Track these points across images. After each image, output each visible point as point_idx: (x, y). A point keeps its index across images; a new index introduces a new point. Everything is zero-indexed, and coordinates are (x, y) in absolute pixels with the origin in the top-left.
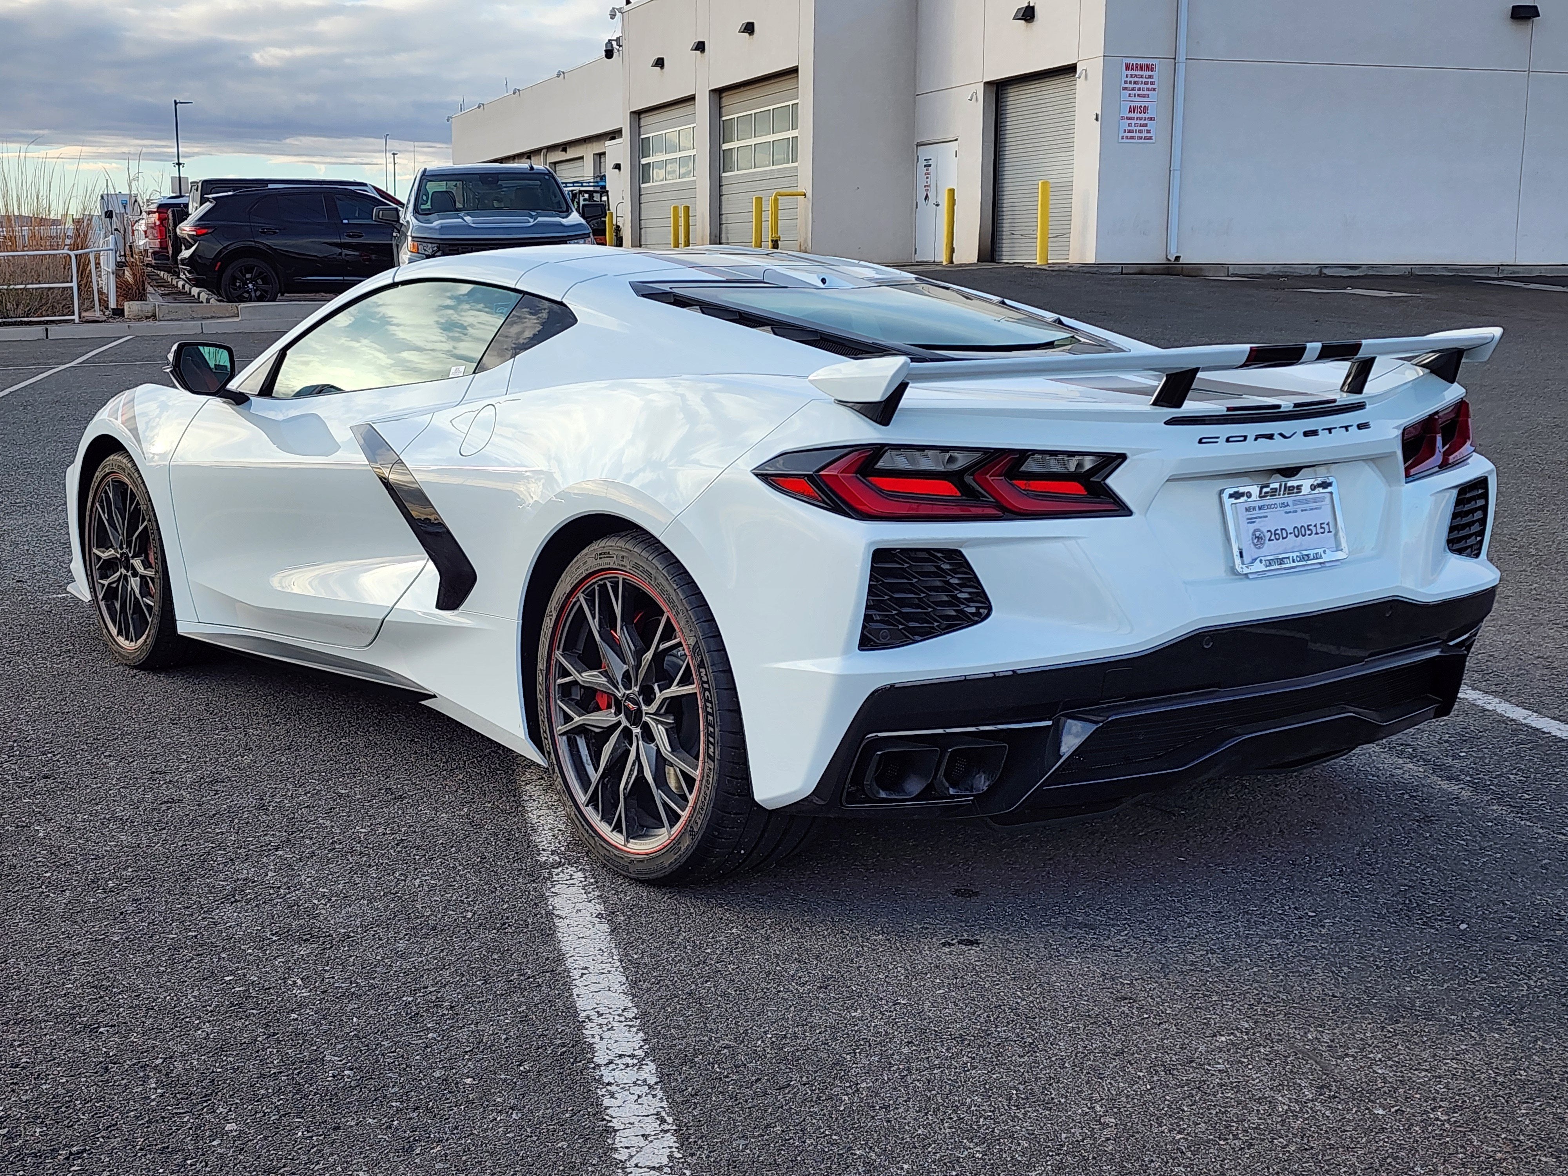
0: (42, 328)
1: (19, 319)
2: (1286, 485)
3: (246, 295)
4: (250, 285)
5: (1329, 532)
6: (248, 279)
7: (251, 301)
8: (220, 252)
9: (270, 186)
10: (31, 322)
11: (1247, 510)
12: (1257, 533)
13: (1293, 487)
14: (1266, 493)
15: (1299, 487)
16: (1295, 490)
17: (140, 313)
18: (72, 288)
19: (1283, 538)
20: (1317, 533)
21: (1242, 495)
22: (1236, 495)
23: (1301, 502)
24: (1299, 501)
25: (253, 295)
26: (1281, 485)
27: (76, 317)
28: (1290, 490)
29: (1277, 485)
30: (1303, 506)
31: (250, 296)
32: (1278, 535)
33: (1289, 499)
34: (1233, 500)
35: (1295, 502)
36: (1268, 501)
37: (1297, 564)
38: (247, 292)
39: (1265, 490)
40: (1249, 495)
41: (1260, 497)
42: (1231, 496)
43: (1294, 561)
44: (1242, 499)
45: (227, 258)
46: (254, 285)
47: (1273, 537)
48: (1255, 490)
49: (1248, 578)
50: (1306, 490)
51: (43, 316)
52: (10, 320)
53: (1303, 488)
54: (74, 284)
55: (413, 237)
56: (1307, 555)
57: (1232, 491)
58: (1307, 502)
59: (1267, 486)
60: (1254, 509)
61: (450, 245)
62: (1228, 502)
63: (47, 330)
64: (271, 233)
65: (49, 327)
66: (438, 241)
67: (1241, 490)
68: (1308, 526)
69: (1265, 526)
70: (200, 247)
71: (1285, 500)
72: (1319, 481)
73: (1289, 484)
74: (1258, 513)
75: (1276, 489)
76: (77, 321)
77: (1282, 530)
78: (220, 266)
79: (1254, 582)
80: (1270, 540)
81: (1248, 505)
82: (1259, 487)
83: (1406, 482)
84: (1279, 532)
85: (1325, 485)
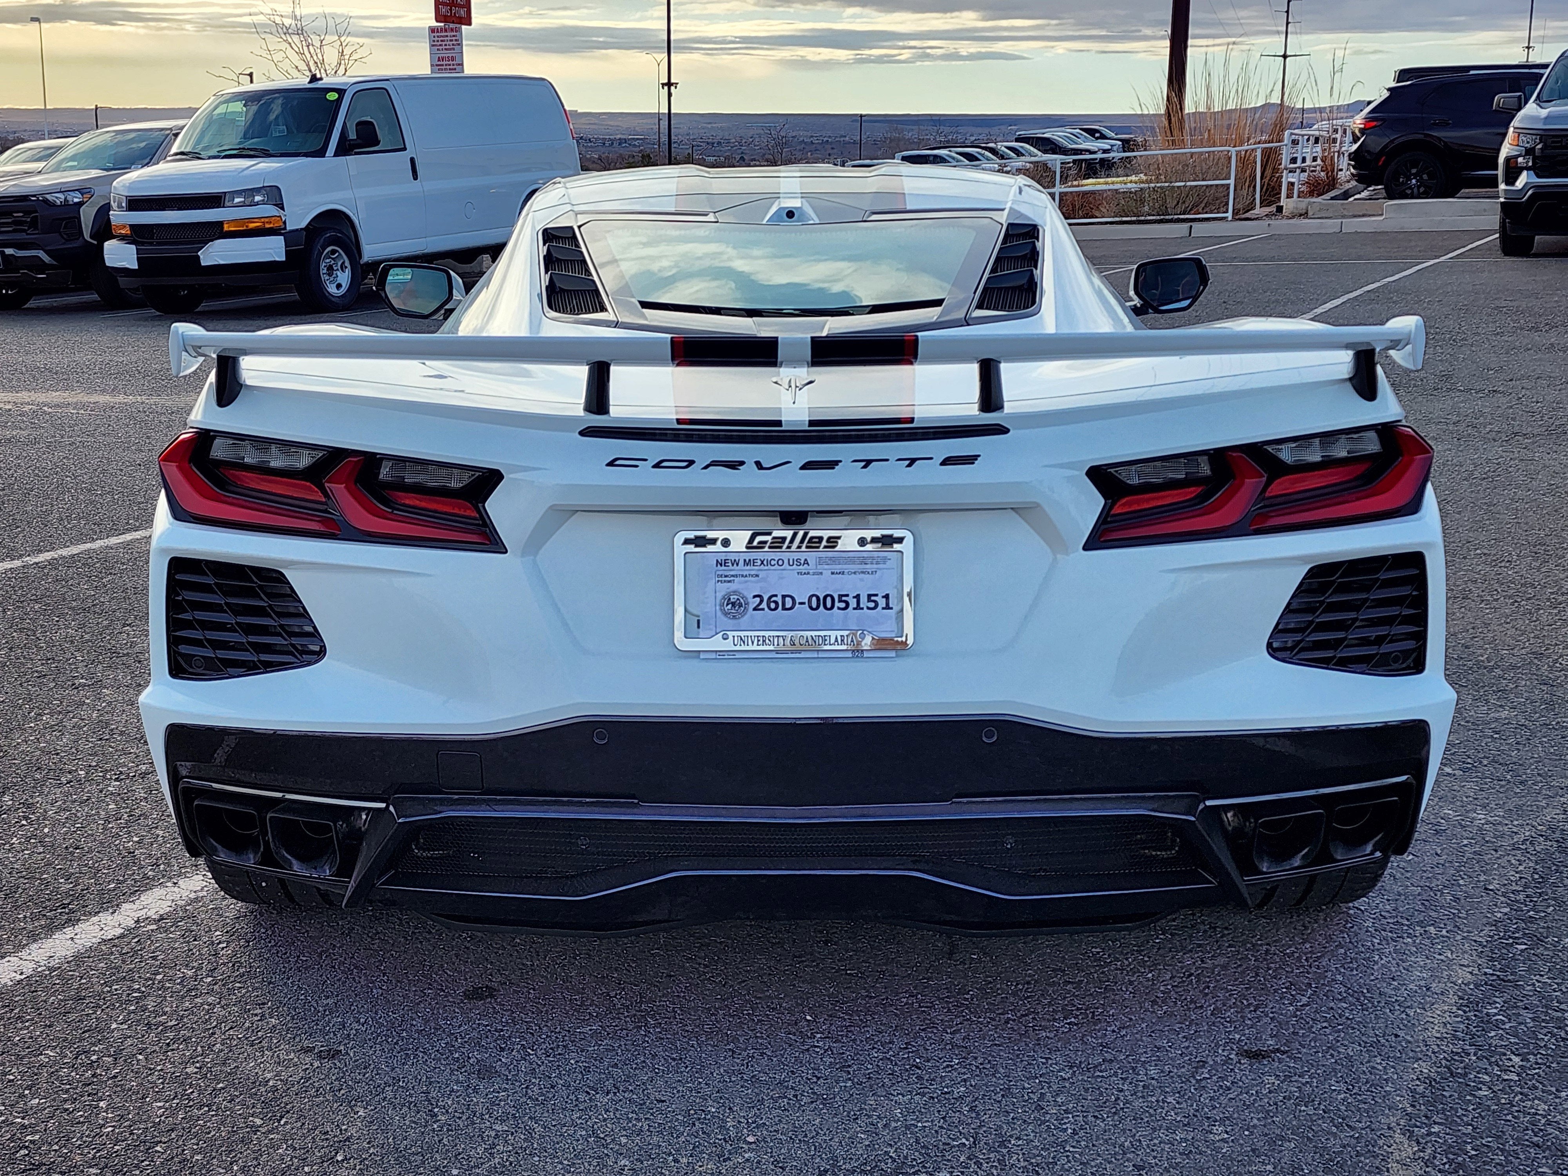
0: (1186, 225)
1: (1176, 217)
3: (1409, 192)
4: (1414, 181)
5: (888, 607)
6: (1413, 174)
7: (1413, 197)
8: (1386, 146)
9: (1472, 72)
10: (1187, 219)
11: (718, 563)
12: (733, 598)
13: (821, 539)
17: (1295, 211)
18: (1228, 186)
19: (784, 609)
20: (858, 607)
21: (713, 541)
22: (701, 542)
23: (835, 561)
24: (831, 558)
25: (1415, 190)
27: (1229, 215)
30: (837, 567)
31: (1413, 192)
32: (775, 603)
33: (809, 556)
34: (691, 548)
35: (820, 561)
36: (766, 554)
37: (797, 647)
38: (1410, 188)
40: (726, 543)
41: (747, 547)
42: (687, 542)
43: (792, 643)
44: (713, 548)
45: (1391, 152)
46: (1417, 181)
47: (764, 605)
48: (739, 537)
49: (699, 657)
50: (847, 545)
51: (1199, 213)
52: (1167, 217)
53: (839, 541)
54: (1231, 182)
55: (1515, 128)
56: (824, 638)
57: (691, 535)
58: (851, 561)
60: (736, 563)
61: (1554, 136)
62: (680, 550)
63: (1191, 227)
64: (1444, 125)
65: (1194, 225)
66: (1539, 132)
67: (710, 535)
68: (840, 596)
69: (751, 588)
70: (1367, 140)
71: (802, 557)
72: (877, 533)
73: (814, 534)
74: (743, 570)
76: (1230, 218)
77: (784, 597)
78: (1384, 161)
79: (704, 664)
80: (756, 609)
81: (723, 557)
82: (749, 534)
83: (1086, 548)
84: (779, 599)
85: (887, 541)
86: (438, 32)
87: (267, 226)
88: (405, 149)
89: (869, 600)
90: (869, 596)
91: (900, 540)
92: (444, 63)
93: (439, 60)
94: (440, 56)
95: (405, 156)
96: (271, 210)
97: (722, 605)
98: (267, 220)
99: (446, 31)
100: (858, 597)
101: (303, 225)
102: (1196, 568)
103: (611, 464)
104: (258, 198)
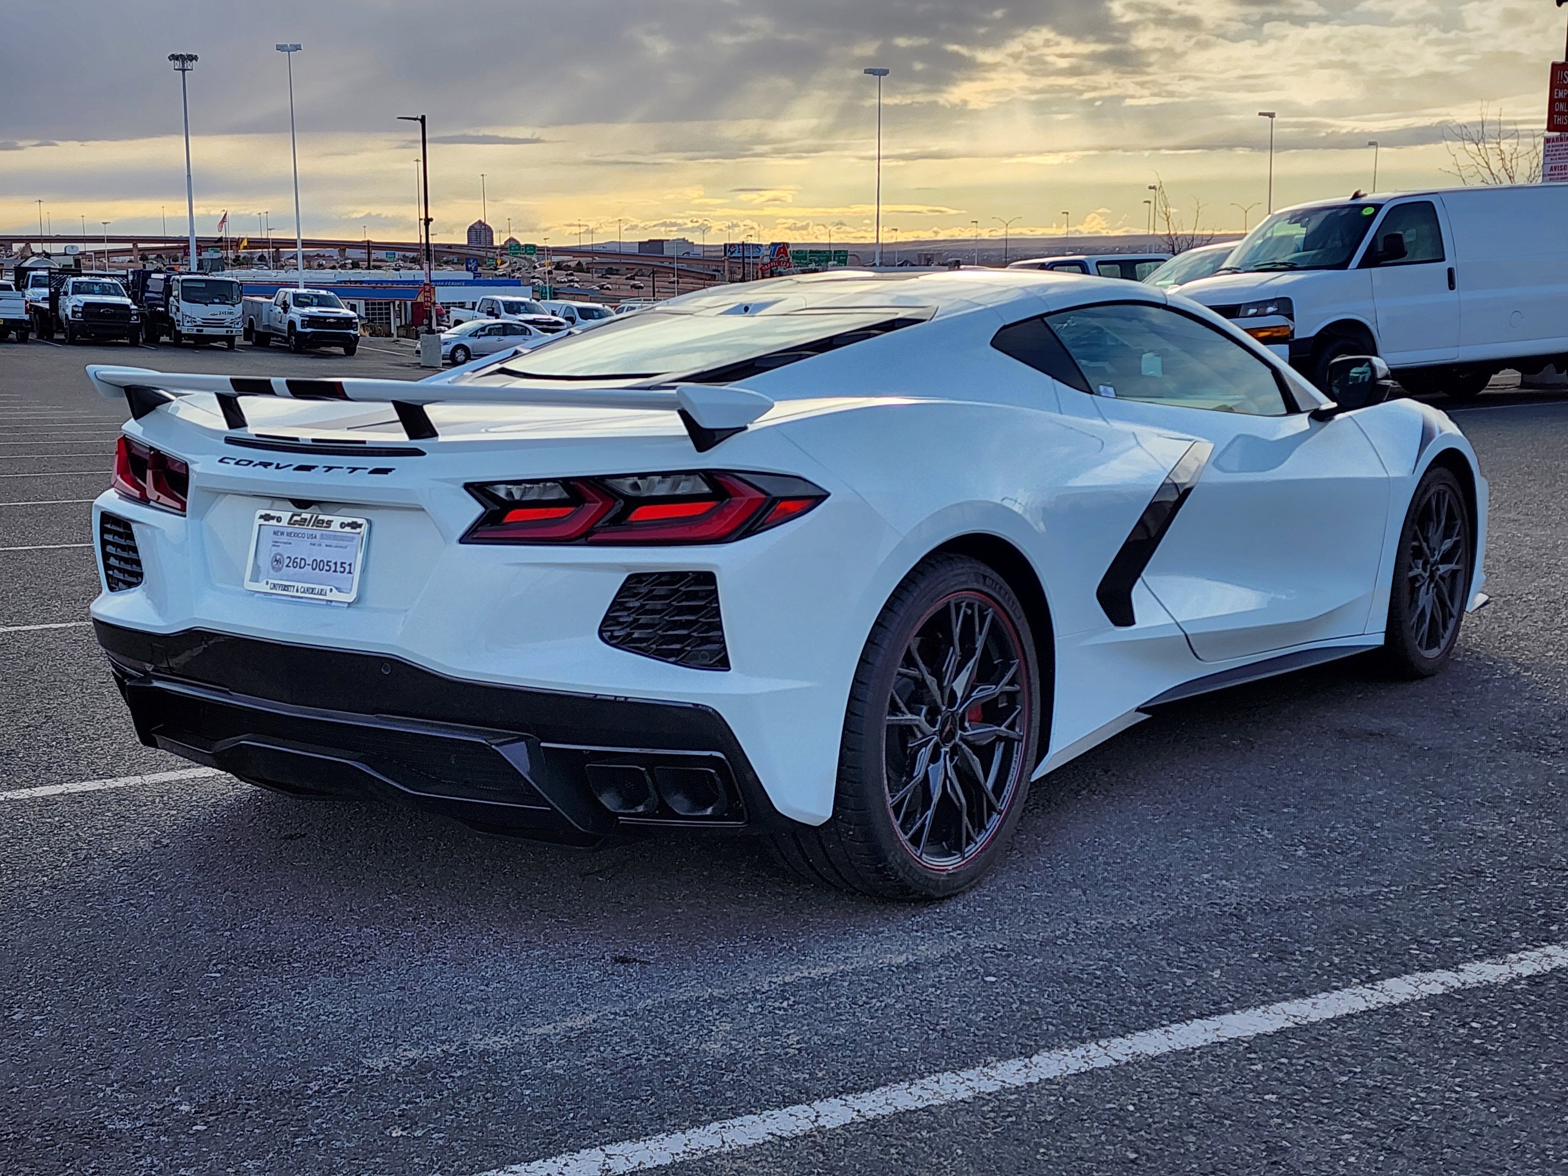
2: (317, 517)
5: (350, 572)
11: (275, 533)
12: (278, 557)
13: (323, 521)
14: (296, 521)
15: (329, 523)
16: (325, 525)
19: (300, 568)
20: (335, 571)
21: (273, 518)
22: (267, 517)
23: (328, 537)
24: (327, 535)
26: (312, 517)
28: (319, 523)
29: (308, 516)
30: (329, 542)
32: (296, 563)
33: (318, 532)
34: (262, 521)
35: (323, 536)
36: (297, 529)
37: (299, 594)
39: (296, 518)
40: (279, 519)
41: (289, 523)
42: (261, 517)
43: (297, 591)
44: (274, 522)
47: (291, 564)
48: (286, 516)
49: (254, 595)
50: (335, 527)
56: (313, 589)
57: (263, 512)
58: (335, 538)
59: (300, 515)
60: (282, 533)
62: (257, 522)
67: (272, 513)
68: (328, 562)
69: (287, 552)
71: (314, 533)
72: (350, 520)
73: (321, 517)
74: (285, 538)
75: (306, 519)
77: (301, 559)
79: (252, 600)
80: (287, 566)
81: (276, 529)
82: (290, 514)
83: (462, 541)
84: (298, 560)
85: (355, 525)
86: (1553, 141)
87: (1276, 335)
88: (1443, 260)
89: (342, 567)
90: (342, 563)
91: (360, 526)
92: (1556, 172)
93: (1551, 170)
94: (1553, 165)
95: (1443, 267)
96: (1280, 320)
97: (272, 563)
98: (1276, 329)
99: (1561, 140)
100: (336, 564)
101: (1313, 333)
102: (530, 564)
103: (221, 461)
104: (1270, 309)
